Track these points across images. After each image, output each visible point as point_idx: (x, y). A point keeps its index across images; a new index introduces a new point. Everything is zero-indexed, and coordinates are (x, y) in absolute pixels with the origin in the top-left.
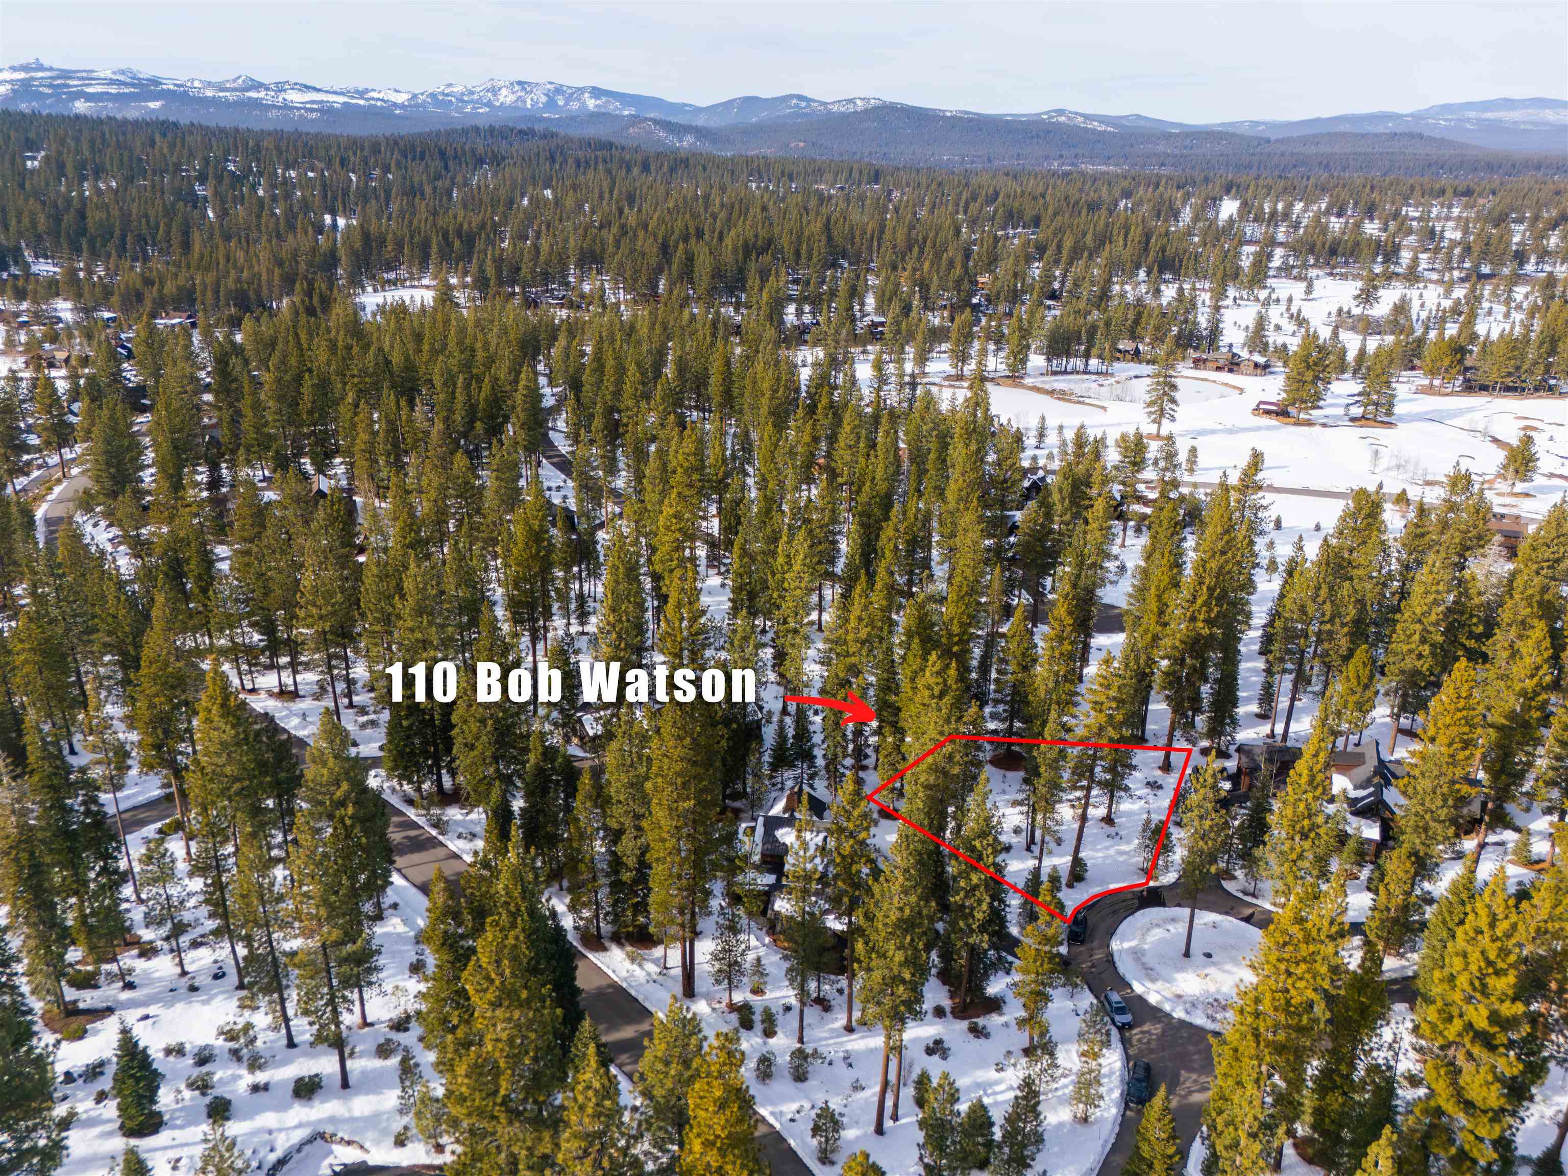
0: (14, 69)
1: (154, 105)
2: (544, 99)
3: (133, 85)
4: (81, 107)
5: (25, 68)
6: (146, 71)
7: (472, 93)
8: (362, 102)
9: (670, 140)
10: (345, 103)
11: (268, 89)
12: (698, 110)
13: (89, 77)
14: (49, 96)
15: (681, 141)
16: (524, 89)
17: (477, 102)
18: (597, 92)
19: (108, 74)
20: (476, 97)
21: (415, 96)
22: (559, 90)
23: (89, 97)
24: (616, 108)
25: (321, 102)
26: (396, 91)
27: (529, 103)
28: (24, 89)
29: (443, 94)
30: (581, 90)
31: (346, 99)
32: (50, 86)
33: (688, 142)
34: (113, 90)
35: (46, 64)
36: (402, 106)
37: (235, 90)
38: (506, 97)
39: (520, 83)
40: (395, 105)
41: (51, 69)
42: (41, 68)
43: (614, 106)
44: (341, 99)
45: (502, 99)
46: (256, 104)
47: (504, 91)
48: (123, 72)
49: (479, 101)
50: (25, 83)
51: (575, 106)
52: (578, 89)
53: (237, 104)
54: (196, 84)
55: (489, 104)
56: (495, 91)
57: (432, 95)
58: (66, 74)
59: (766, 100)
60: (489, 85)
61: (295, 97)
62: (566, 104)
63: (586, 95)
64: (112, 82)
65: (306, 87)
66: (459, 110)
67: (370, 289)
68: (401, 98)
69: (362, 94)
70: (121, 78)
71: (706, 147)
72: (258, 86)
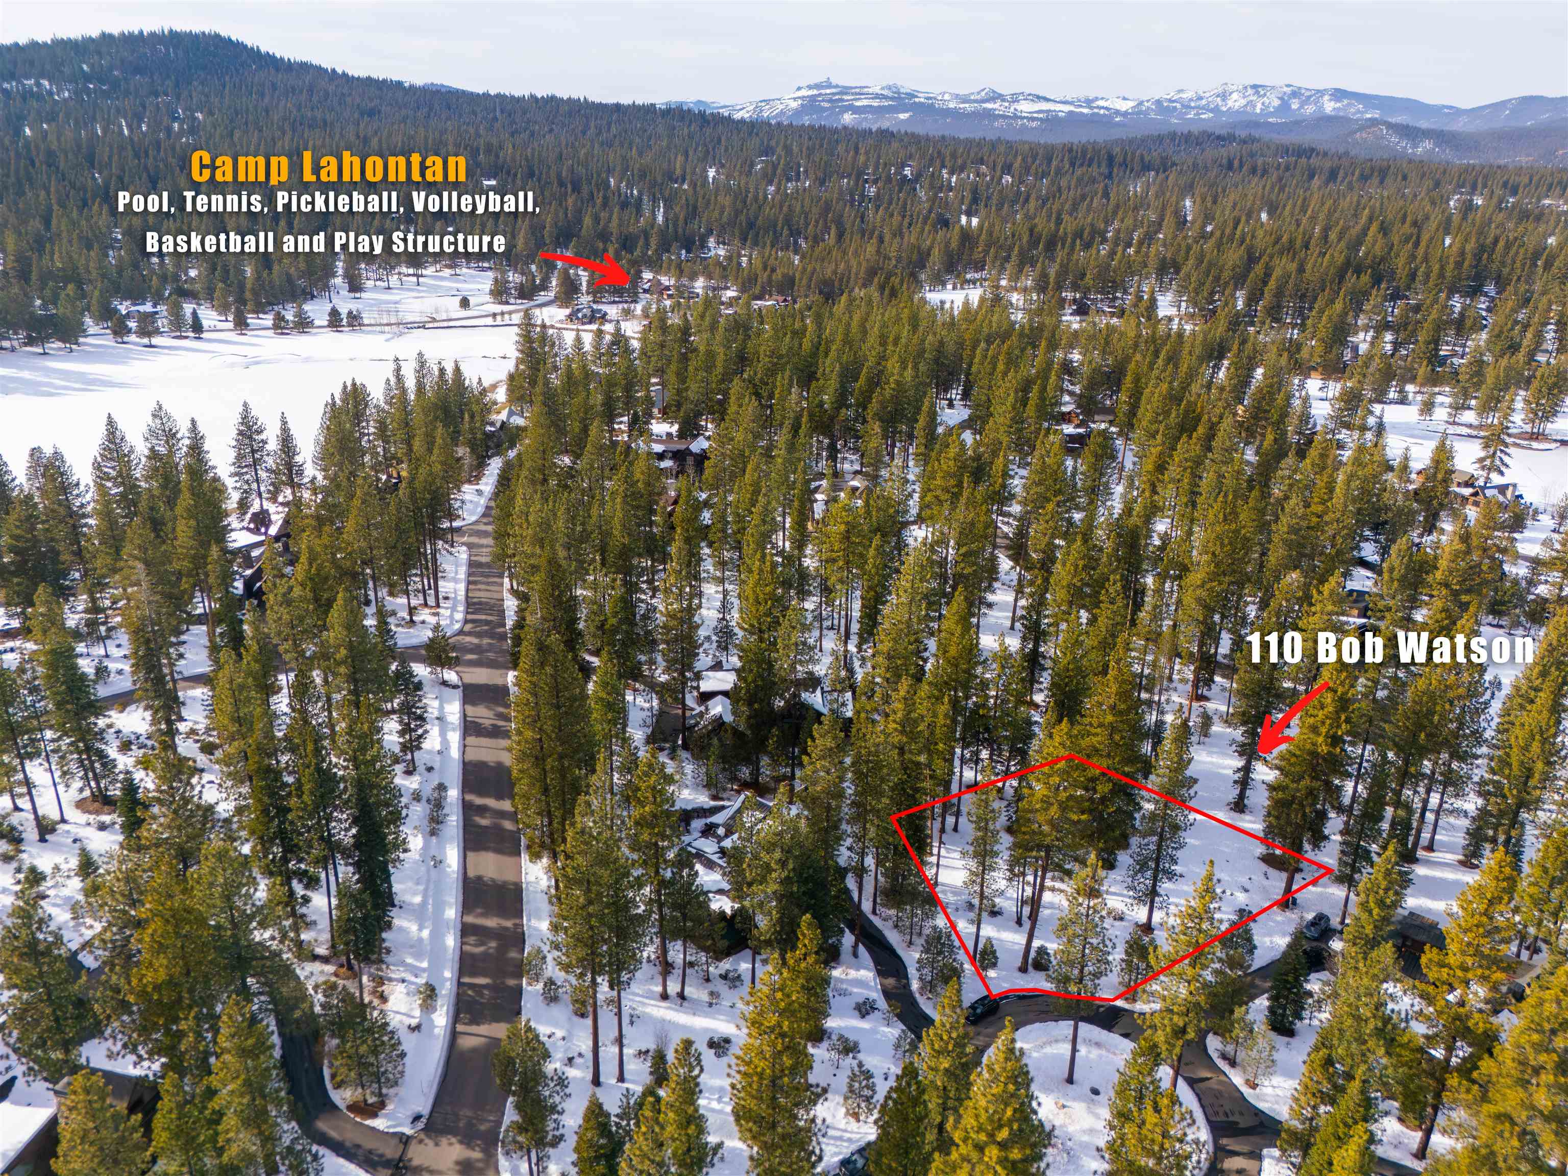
0: (810, 87)
1: (903, 116)
2: (1276, 103)
3: (892, 99)
4: (848, 118)
5: (817, 86)
6: (907, 86)
7: (1201, 98)
8: (1085, 111)
9: (1403, 145)
10: (1071, 112)
11: (1004, 100)
12: (1457, 112)
13: (860, 92)
14: (827, 109)
15: (1415, 146)
16: (1257, 93)
17: (1203, 108)
18: (1339, 94)
19: (877, 90)
20: (1204, 102)
21: (1141, 103)
22: (1295, 94)
23: (856, 110)
24: (1358, 111)
25: (1049, 111)
26: (1124, 99)
27: (1259, 107)
28: (810, 104)
29: (1170, 101)
30: (1321, 93)
31: (1072, 108)
32: (830, 101)
33: (1424, 147)
34: (875, 103)
35: (834, 81)
36: (1125, 114)
37: (976, 101)
38: (1236, 102)
39: (1255, 87)
40: (1117, 112)
41: (837, 86)
42: (830, 86)
43: (1356, 111)
44: (1067, 108)
45: (1230, 103)
46: (989, 115)
47: (1235, 96)
48: (889, 88)
49: (1206, 109)
50: (813, 98)
51: (1310, 109)
52: (1318, 91)
53: (975, 114)
54: (947, 97)
55: (1216, 110)
56: (1224, 96)
57: (1158, 102)
58: (845, 90)
59: (1552, 99)
60: (1220, 90)
61: (1025, 107)
62: (1301, 107)
63: (1326, 97)
64: (877, 96)
65: (1038, 97)
66: (1181, 116)
67: (949, 287)
68: (1125, 106)
69: (1089, 102)
70: (885, 92)
71: (1447, 155)
72: (995, 97)
